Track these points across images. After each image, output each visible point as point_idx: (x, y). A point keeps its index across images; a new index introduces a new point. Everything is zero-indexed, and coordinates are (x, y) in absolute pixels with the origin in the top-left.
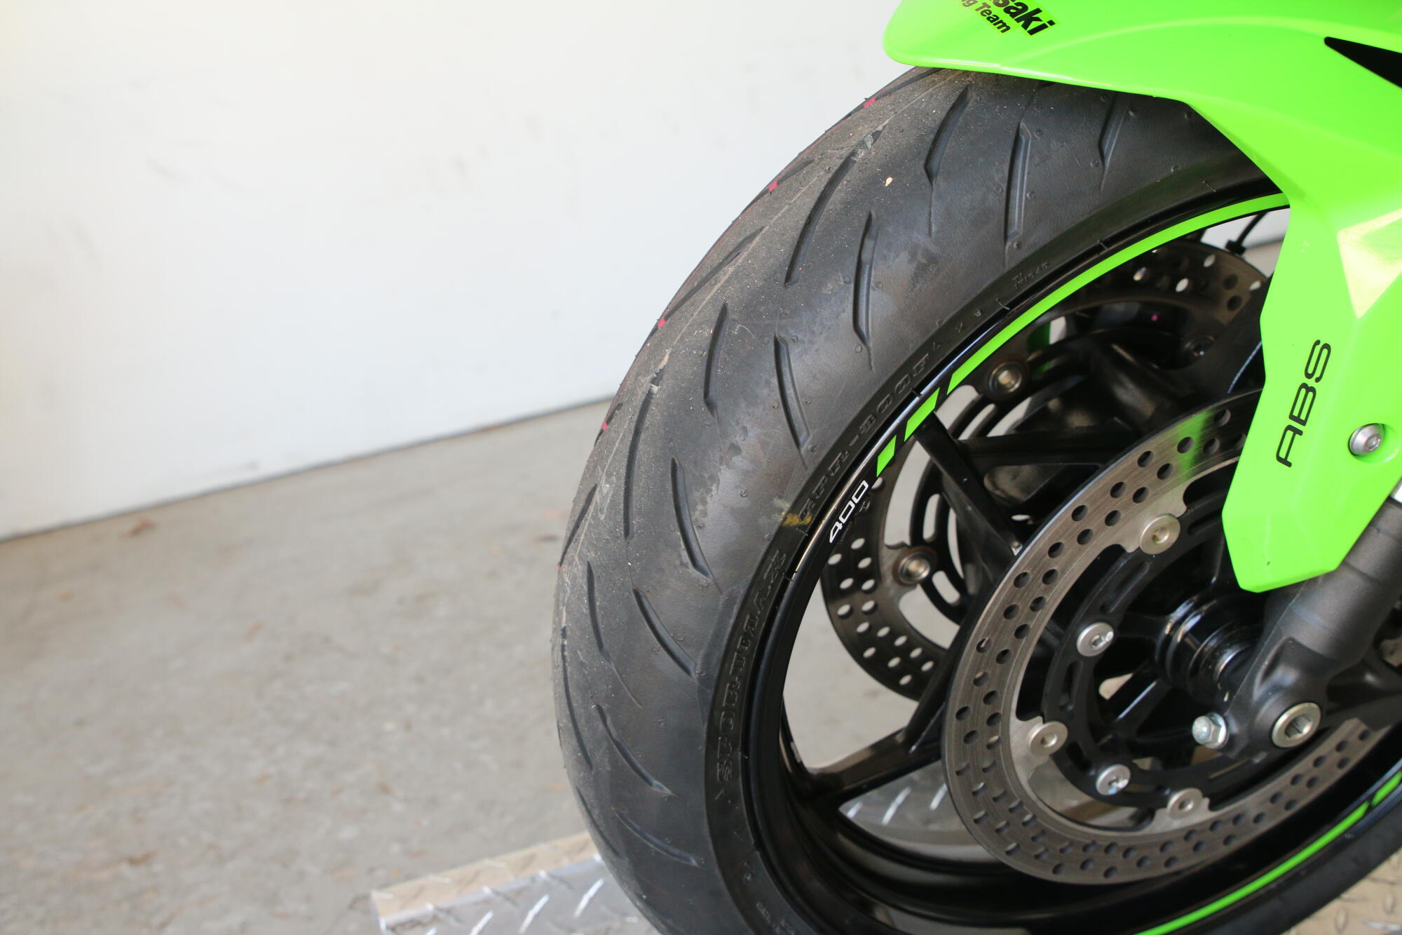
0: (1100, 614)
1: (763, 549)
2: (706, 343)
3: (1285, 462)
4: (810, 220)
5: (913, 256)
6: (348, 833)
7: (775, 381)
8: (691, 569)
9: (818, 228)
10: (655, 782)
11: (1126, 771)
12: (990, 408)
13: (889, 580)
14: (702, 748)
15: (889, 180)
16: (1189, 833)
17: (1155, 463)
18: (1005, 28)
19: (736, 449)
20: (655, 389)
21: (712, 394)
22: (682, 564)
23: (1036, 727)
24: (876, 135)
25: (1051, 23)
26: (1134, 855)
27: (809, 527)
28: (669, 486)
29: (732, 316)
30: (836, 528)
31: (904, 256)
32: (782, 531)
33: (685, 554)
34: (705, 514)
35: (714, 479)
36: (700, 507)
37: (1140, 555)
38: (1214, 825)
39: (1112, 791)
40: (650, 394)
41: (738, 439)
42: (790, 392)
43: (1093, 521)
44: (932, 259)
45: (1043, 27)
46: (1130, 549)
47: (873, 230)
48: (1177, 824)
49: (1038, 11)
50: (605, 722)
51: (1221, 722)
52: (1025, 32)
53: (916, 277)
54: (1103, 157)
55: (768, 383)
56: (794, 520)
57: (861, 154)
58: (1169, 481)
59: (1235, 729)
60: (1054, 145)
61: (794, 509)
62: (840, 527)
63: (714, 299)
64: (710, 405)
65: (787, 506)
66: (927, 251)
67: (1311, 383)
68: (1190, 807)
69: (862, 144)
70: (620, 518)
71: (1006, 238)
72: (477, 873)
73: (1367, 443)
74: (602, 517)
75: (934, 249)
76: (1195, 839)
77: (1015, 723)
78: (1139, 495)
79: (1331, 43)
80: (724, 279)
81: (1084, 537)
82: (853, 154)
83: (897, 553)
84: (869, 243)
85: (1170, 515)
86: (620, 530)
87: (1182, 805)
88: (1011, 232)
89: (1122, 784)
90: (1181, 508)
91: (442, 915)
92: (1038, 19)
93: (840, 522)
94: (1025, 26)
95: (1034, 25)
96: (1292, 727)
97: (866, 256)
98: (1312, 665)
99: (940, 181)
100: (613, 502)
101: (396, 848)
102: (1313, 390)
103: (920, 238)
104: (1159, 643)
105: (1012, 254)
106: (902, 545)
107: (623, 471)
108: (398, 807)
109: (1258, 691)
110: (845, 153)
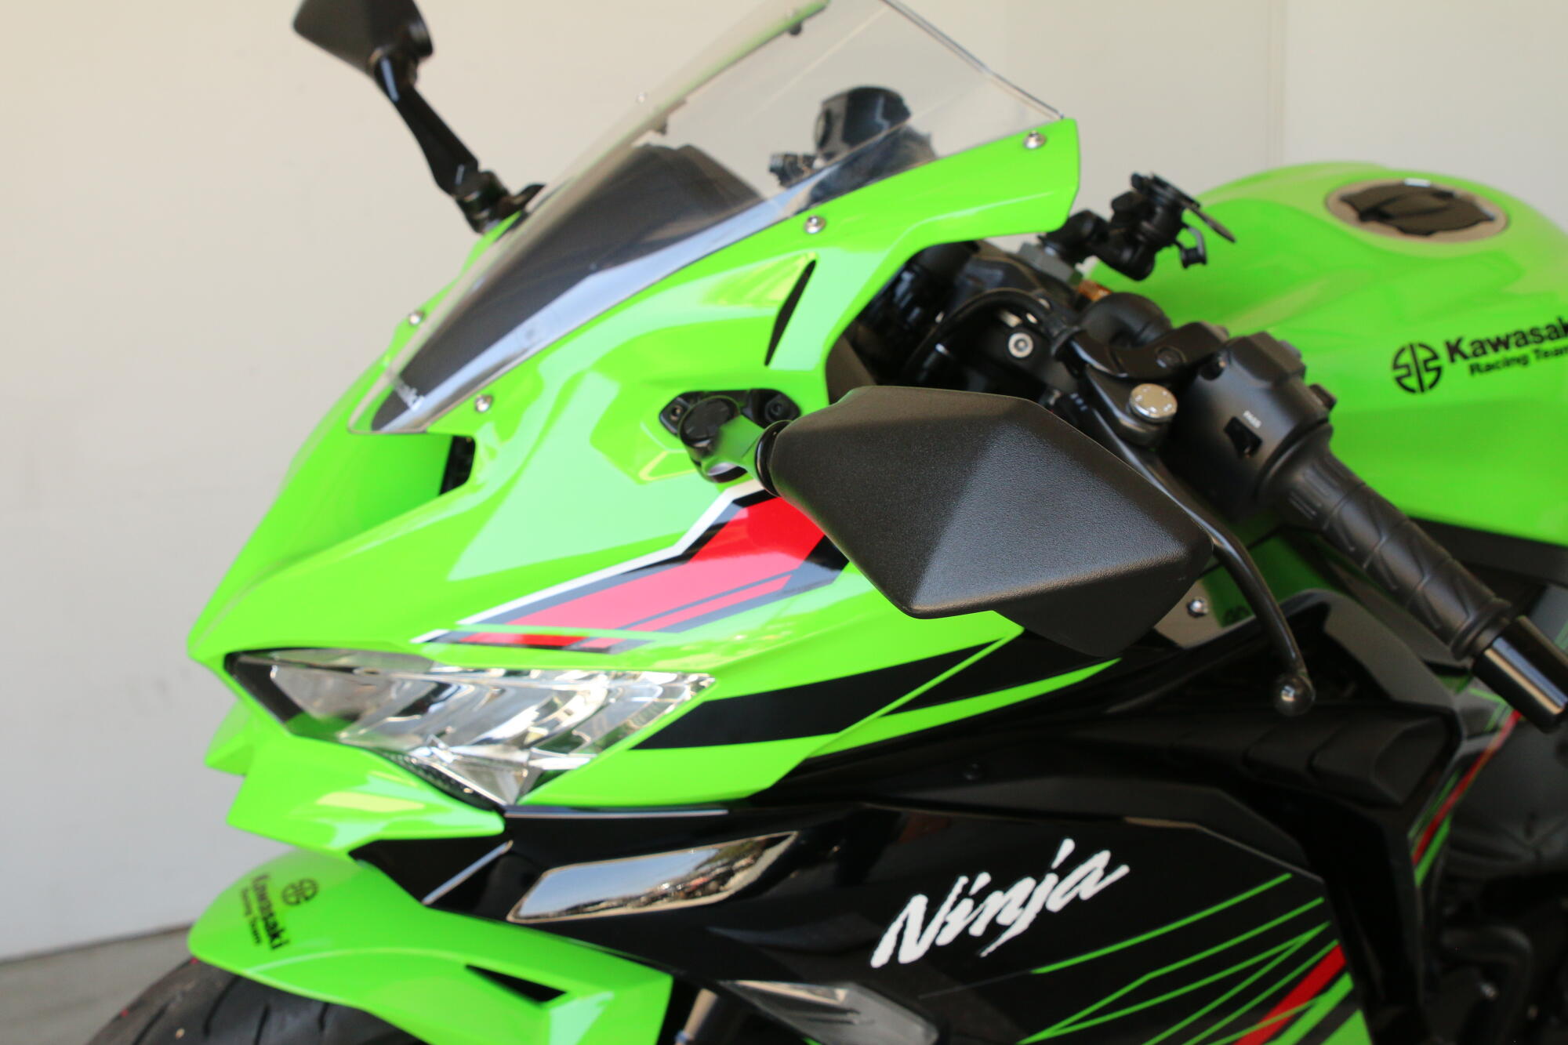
15: (181, 1031)
18: (259, 940)
24: (183, 992)
25: (287, 941)
45: (281, 944)
49: (283, 930)
52: (269, 946)
54: (323, 1028)
57: (171, 1006)
60: (289, 1019)
69: (174, 996)
79: (469, 968)
82: (167, 1004)
92: (280, 937)
94: (271, 941)
95: (277, 941)
99: (211, 1035)
110: (162, 1002)
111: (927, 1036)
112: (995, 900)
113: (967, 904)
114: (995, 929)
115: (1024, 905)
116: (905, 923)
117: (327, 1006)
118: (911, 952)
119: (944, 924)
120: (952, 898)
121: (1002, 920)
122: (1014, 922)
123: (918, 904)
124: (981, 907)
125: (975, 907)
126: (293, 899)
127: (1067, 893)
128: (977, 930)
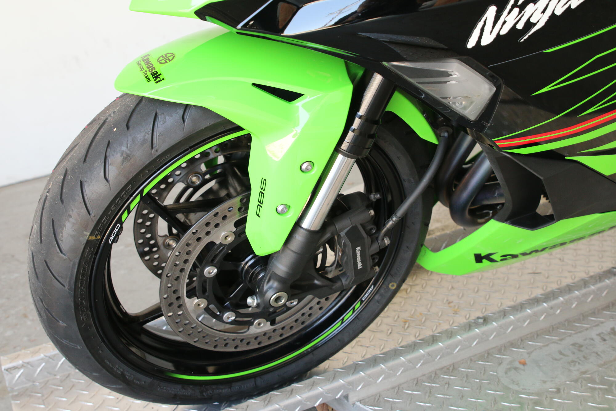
0: (211, 263)
1: (83, 247)
2: (61, 181)
3: (258, 215)
4: (92, 142)
5: (122, 154)
6: (9, 333)
7: (81, 194)
8: (60, 254)
9: (93, 144)
10: (61, 322)
11: (234, 314)
12: (190, 190)
13: (162, 248)
14: (73, 311)
15: (115, 129)
16: (265, 334)
17: (221, 215)
18: (149, 80)
19: (70, 216)
20: (48, 194)
21: (63, 197)
22: (57, 252)
23: (196, 301)
24: (114, 112)
25: (163, 79)
26: (245, 342)
27: (100, 239)
28: (51, 227)
29: (68, 173)
30: (111, 239)
31: (119, 155)
32: (88, 242)
33: (58, 249)
34: (62, 237)
35: (64, 226)
36: (61, 234)
37: (221, 244)
38: (274, 331)
39: (230, 320)
40: (47, 196)
41: (71, 213)
42: (86, 198)
43: (202, 235)
44: (128, 156)
45: (161, 80)
46: (218, 242)
47: (110, 145)
48: (259, 331)
49: (160, 74)
50: (42, 302)
51: (255, 298)
52: (155, 82)
53: (123, 161)
54: (184, 121)
55: (78, 195)
56: (93, 238)
57: (109, 118)
58: (227, 221)
59: (259, 301)
60: (168, 118)
61: (91, 234)
62: (112, 239)
63: (64, 166)
64: (62, 201)
65: (88, 234)
66: (126, 153)
67: (262, 191)
68: (262, 325)
69: (110, 115)
70: (39, 237)
71: (152, 148)
72: (40, 349)
73: (282, 210)
74: (34, 236)
75: (128, 152)
76: (268, 335)
77: (186, 299)
78: (217, 226)
79: (254, 85)
80: (67, 159)
81: (199, 239)
82: (107, 119)
83: (164, 238)
84: (109, 150)
85: (230, 231)
86: (39, 241)
87: (259, 324)
88: (154, 146)
89: (233, 318)
90: (234, 229)
91: (25, 365)
92: (159, 78)
93: (112, 237)
94: (155, 80)
95: (158, 79)
96: (277, 299)
97: (107, 154)
98: (281, 280)
99: (130, 129)
100: (37, 232)
101: (25, 339)
102: (262, 193)
103: (124, 148)
104: (240, 269)
105: (155, 153)
106: (166, 236)
107: (39, 221)
108: (29, 323)
109: (266, 287)
110: (104, 118)
111: (490, 90)
112: (530, 8)
113: (516, 10)
114: (529, 25)
115: (543, 12)
116: (485, 22)
117: (187, 106)
118: (487, 40)
119: (505, 22)
120: (509, 7)
121: (533, 20)
122: (538, 22)
123: (492, 10)
124: (523, 12)
125: (520, 13)
126: (163, 61)
127: (565, 4)
128: (520, 26)
